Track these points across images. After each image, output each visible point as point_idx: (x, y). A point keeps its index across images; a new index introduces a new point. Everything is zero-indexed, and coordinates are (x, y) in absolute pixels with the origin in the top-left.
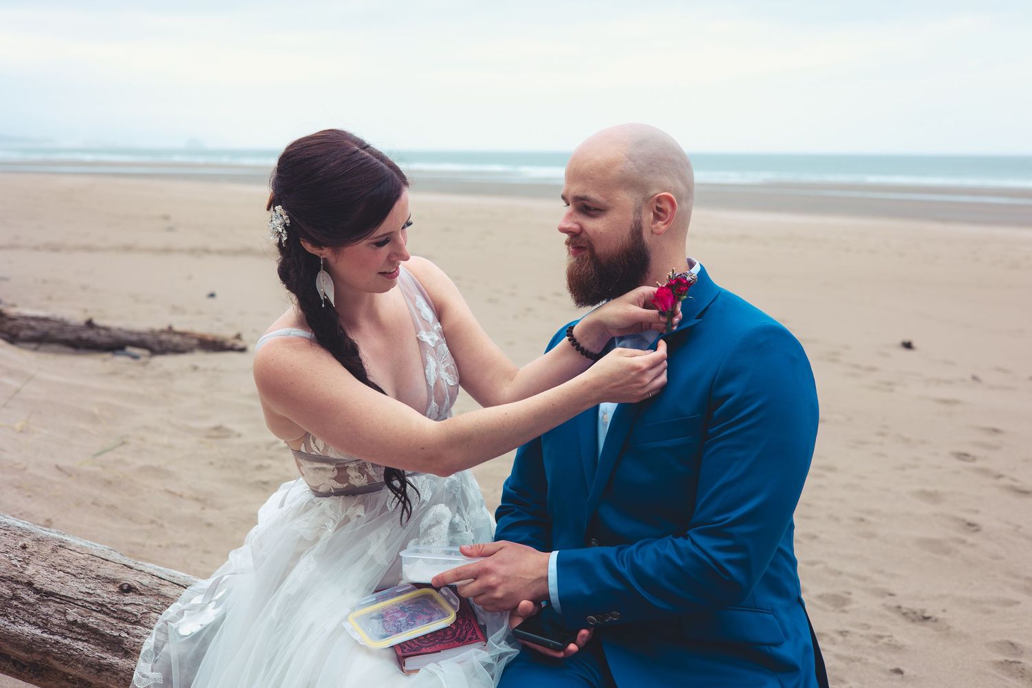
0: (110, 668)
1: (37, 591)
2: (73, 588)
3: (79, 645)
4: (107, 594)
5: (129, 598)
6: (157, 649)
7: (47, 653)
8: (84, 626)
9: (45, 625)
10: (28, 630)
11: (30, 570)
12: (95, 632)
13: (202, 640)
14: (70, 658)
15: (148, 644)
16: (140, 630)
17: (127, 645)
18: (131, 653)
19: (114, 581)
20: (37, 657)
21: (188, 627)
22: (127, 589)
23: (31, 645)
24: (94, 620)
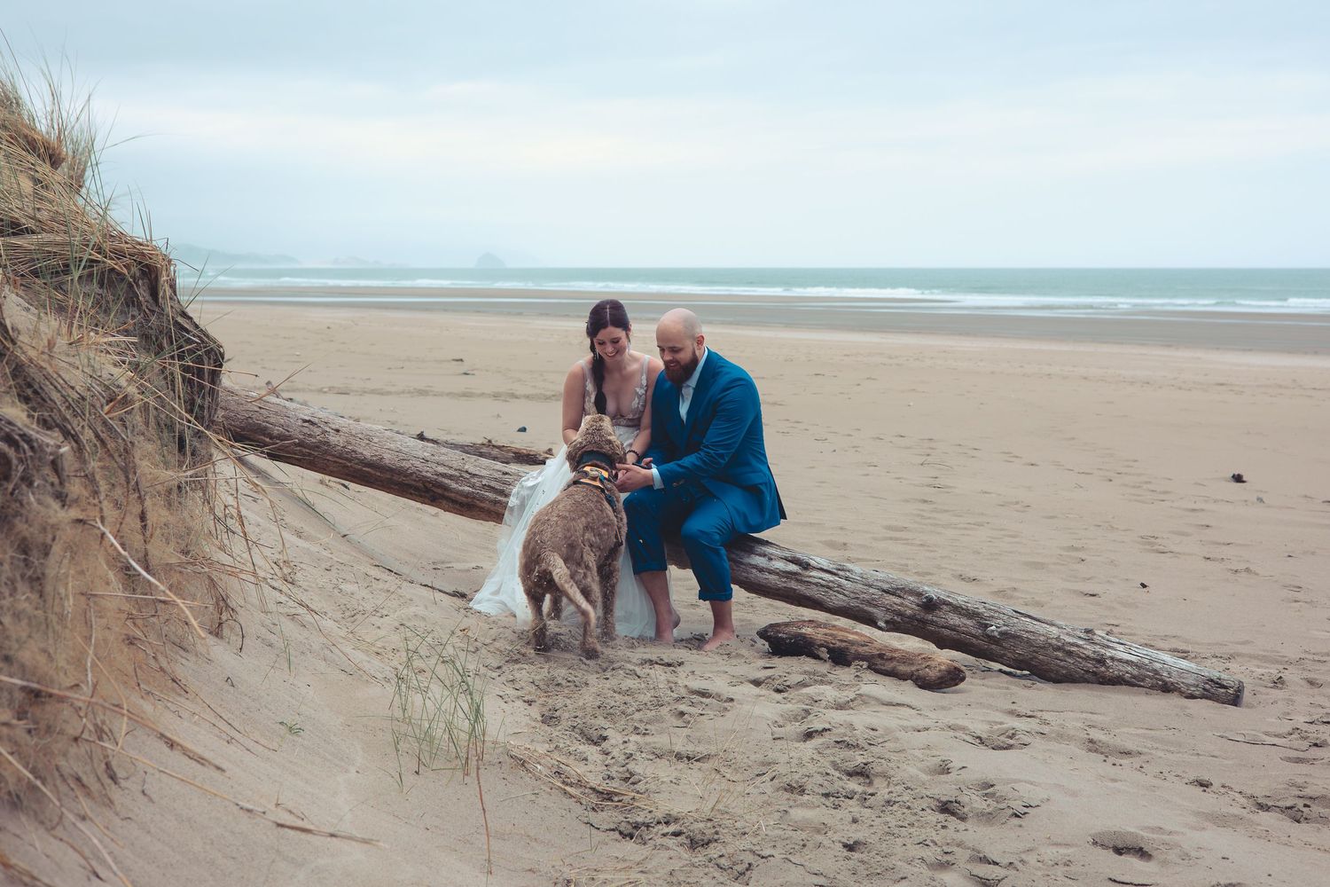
0: (499, 502)
1: (469, 474)
2: (484, 473)
3: (487, 494)
4: (497, 475)
5: (507, 476)
6: (518, 493)
7: (474, 498)
8: (489, 486)
9: (473, 486)
10: (466, 488)
11: (466, 467)
12: (493, 488)
13: (533, 488)
14: (483, 499)
15: (515, 490)
16: (511, 487)
17: (507, 492)
18: (507, 496)
19: (500, 471)
20: (470, 500)
21: (530, 484)
22: (506, 474)
23: (467, 495)
24: (493, 484)
